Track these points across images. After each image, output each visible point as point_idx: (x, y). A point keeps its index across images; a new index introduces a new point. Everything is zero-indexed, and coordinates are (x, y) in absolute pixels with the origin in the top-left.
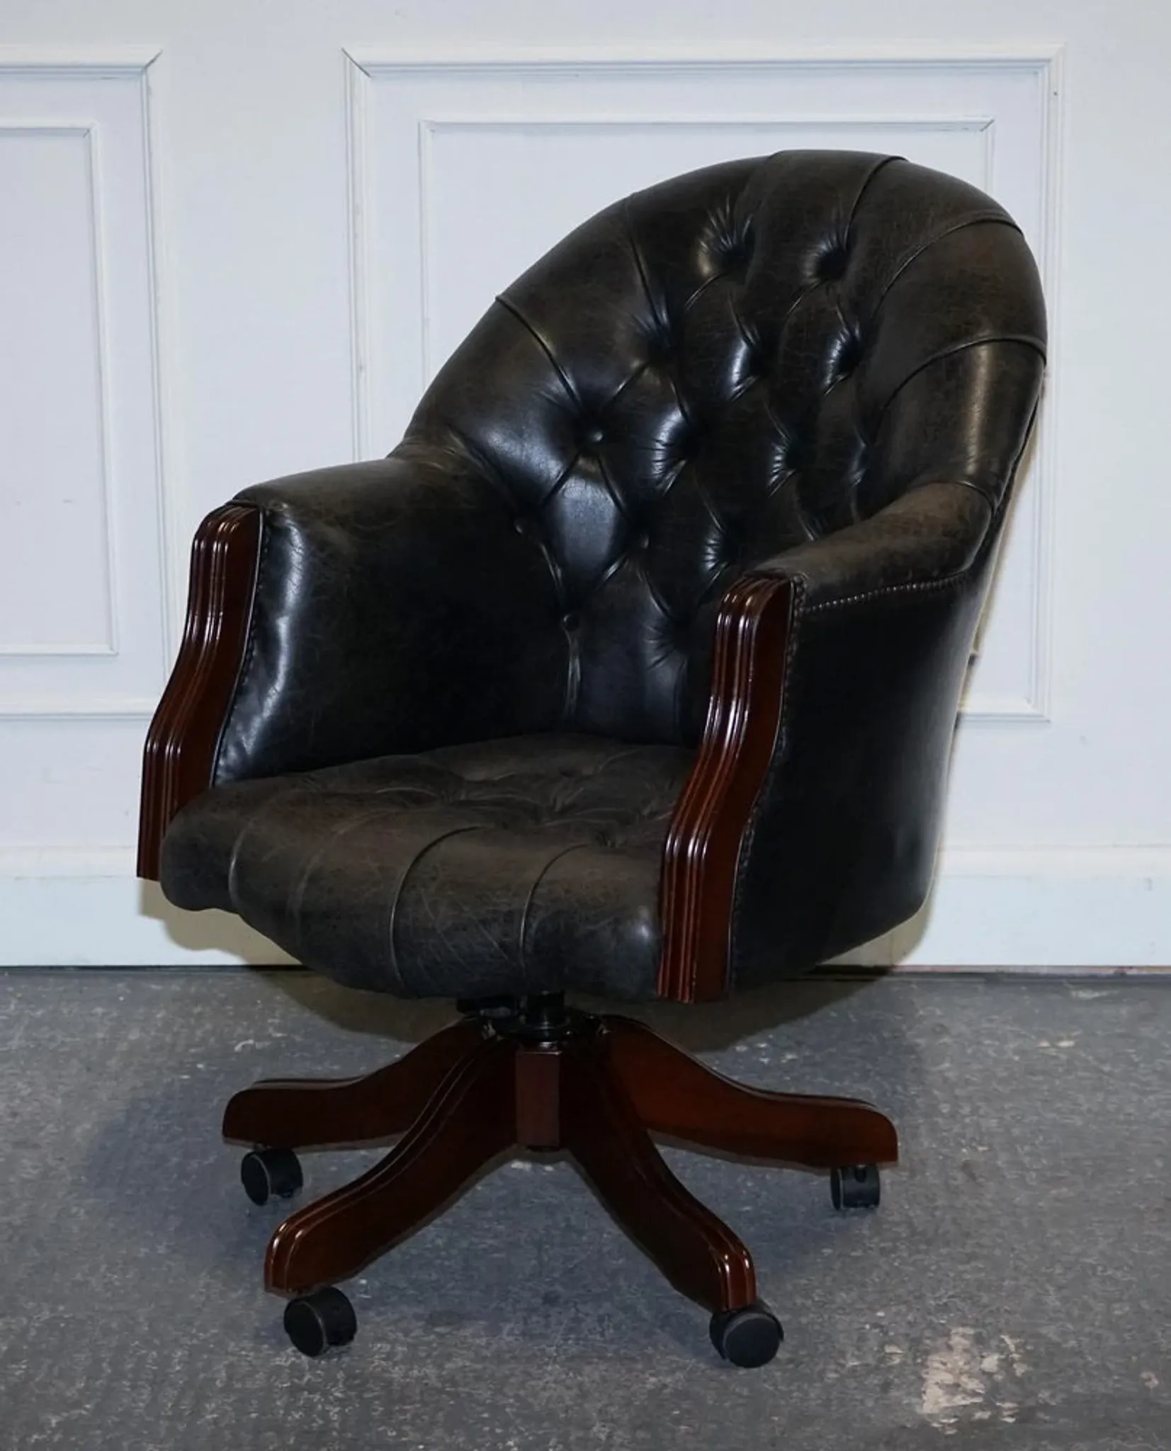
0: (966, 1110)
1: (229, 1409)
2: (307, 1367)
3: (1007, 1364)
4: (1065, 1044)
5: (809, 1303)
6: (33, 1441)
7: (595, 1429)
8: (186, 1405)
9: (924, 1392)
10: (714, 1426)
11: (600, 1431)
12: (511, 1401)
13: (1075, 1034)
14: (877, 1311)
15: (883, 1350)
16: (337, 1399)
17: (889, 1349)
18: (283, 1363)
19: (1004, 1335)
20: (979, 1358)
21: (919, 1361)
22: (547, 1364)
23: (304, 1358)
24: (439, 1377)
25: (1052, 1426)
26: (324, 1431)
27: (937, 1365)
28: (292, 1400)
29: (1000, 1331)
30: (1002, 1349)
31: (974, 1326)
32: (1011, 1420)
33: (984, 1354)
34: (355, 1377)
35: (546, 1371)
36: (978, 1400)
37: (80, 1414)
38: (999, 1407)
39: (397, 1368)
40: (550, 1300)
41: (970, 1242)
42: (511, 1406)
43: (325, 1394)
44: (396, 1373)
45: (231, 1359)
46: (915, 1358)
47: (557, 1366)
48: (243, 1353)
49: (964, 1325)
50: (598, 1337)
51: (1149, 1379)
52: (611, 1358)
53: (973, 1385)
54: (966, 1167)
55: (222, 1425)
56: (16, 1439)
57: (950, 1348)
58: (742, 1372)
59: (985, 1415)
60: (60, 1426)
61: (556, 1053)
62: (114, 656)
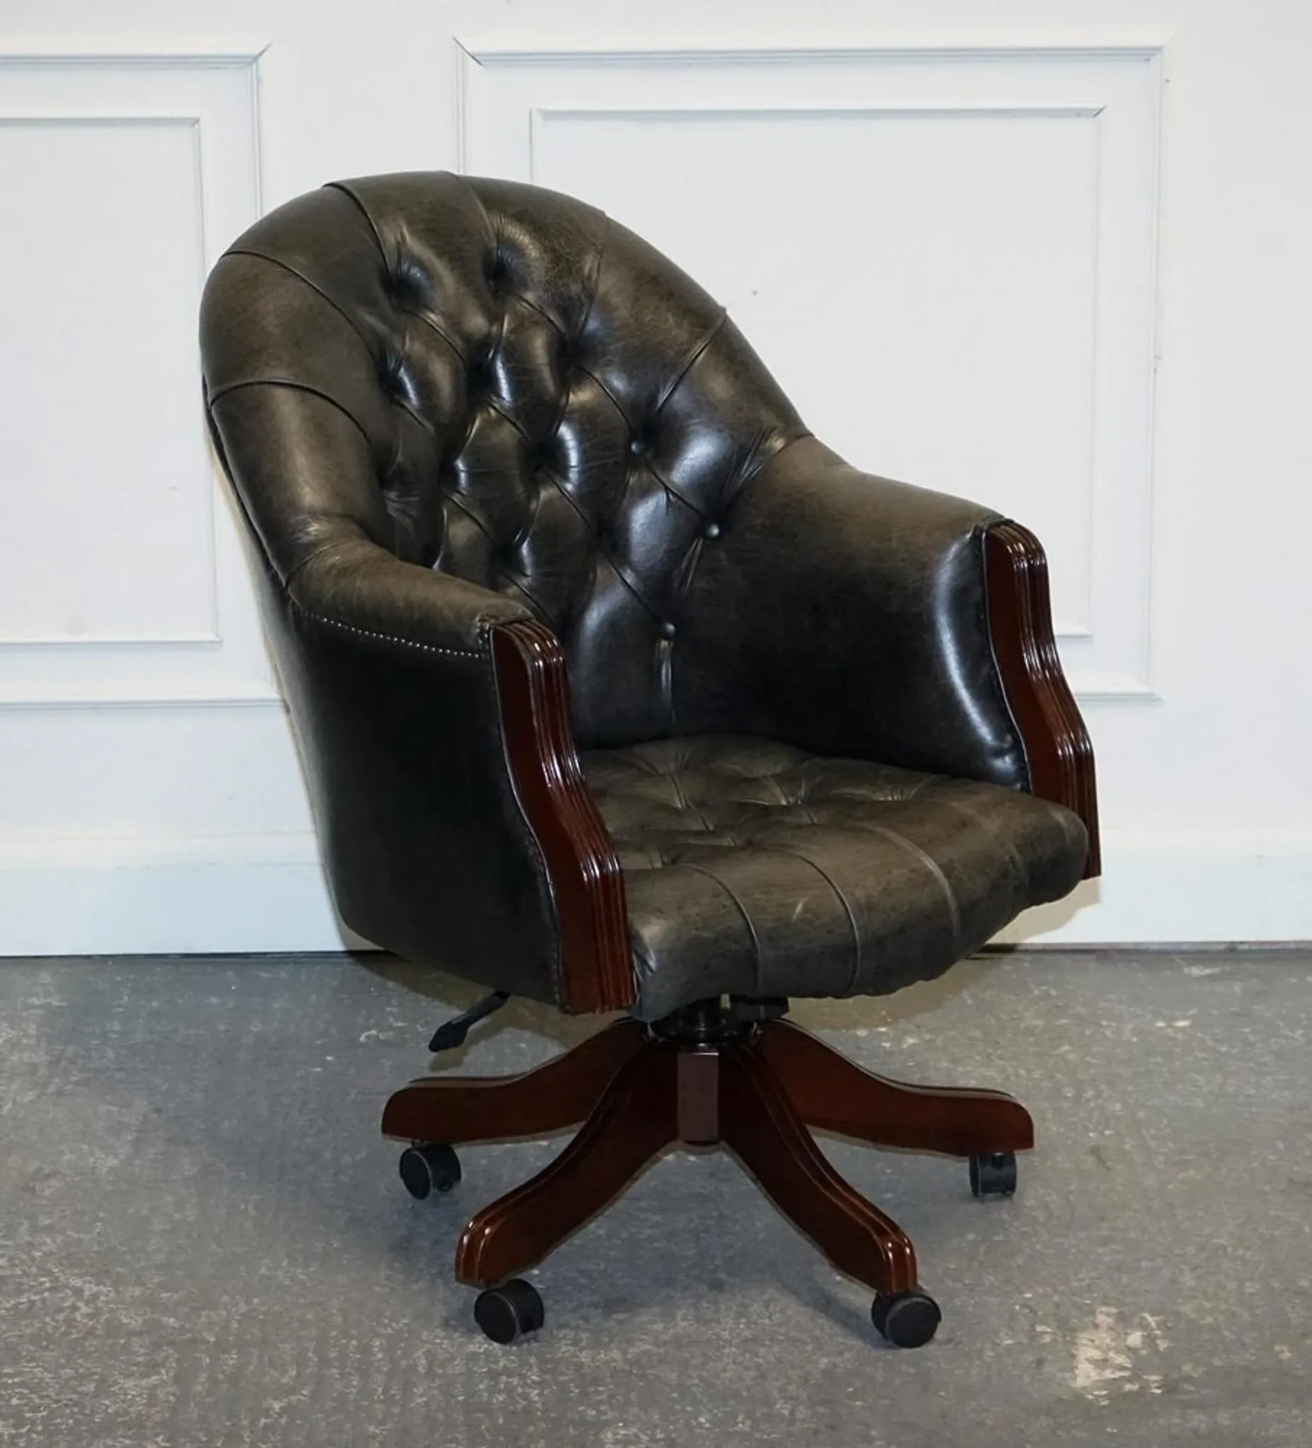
0: (1090, 1094)
1: (436, 1392)
2: (500, 1353)
3: (1150, 1340)
4: (1181, 1023)
5: (959, 1285)
6: (262, 1424)
7: (778, 1406)
8: (395, 1391)
9: (1077, 1368)
10: (886, 1402)
11: (782, 1408)
12: (696, 1381)
13: (1191, 1013)
14: (1024, 1292)
15: (1034, 1330)
16: (534, 1382)
17: (1039, 1328)
18: (476, 1350)
19: (1144, 1312)
20: (1123, 1336)
21: (1068, 1338)
22: (724, 1347)
23: (496, 1344)
24: (626, 1360)
25: (1197, 1396)
26: (528, 1411)
27: (1084, 1342)
28: (492, 1383)
29: (1143, 1310)
30: (1144, 1326)
31: (1114, 1306)
32: (1158, 1391)
33: (1129, 1331)
34: (547, 1361)
35: (724, 1354)
36: (1127, 1374)
37: (299, 1400)
38: (1147, 1380)
39: (584, 1353)
41: (1105, 1225)
42: (697, 1385)
43: (523, 1377)
44: (585, 1357)
45: (428, 1346)
46: (1064, 1336)
47: (733, 1349)
48: (438, 1341)
49: (1105, 1304)
50: (767, 1321)
51: (1282, 1352)
52: (782, 1341)
53: (1121, 1360)
54: (1095, 1151)
55: (434, 1407)
56: (245, 1423)
57: (1096, 1326)
58: (905, 1352)
59: (1135, 1387)
60: (283, 1410)
61: (716, 1054)
62: (221, 642)
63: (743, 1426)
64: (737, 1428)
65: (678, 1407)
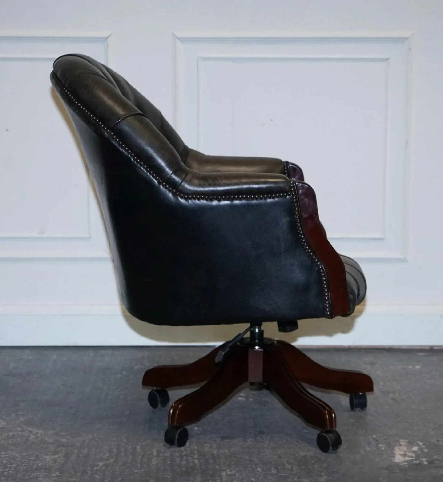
0: (388, 384)
1: (160, 461)
3: (421, 449)
4: (417, 367)
6: (95, 469)
7: (286, 466)
8: (145, 460)
9: (395, 456)
11: (288, 466)
12: (256, 459)
13: (420, 364)
14: (373, 435)
15: (378, 446)
16: (196, 458)
17: (380, 446)
20: (410, 448)
21: (391, 448)
22: (265, 449)
24: (230, 452)
26: (194, 466)
27: (397, 449)
28: (181, 458)
29: (417, 441)
30: (418, 445)
31: (406, 440)
32: (426, 463)
33: (412, 447)
35: (265, 451)
36: (413, 458)
37: (109, 462)
38: (422, 460)
39: (215, 450)
40: (262, 433)
43: (192, 457)
44: (215, 452)
45: (157, 448)
46: (389, 448)
47: (269, 450)
48: (161, 446)
49: (403, 439)
50: (281, 442)
52: (287, 447)
53: (411, 454)
54: (393, 399)
55: (159, 465)
56: (89, 469)
57: (400, 445)
59: (418, 462)
60: (103, 465)
61: (262, 350)
62: (90, 238)
63: (274, 471)
64: (271, 472)
65: (249, 466)
